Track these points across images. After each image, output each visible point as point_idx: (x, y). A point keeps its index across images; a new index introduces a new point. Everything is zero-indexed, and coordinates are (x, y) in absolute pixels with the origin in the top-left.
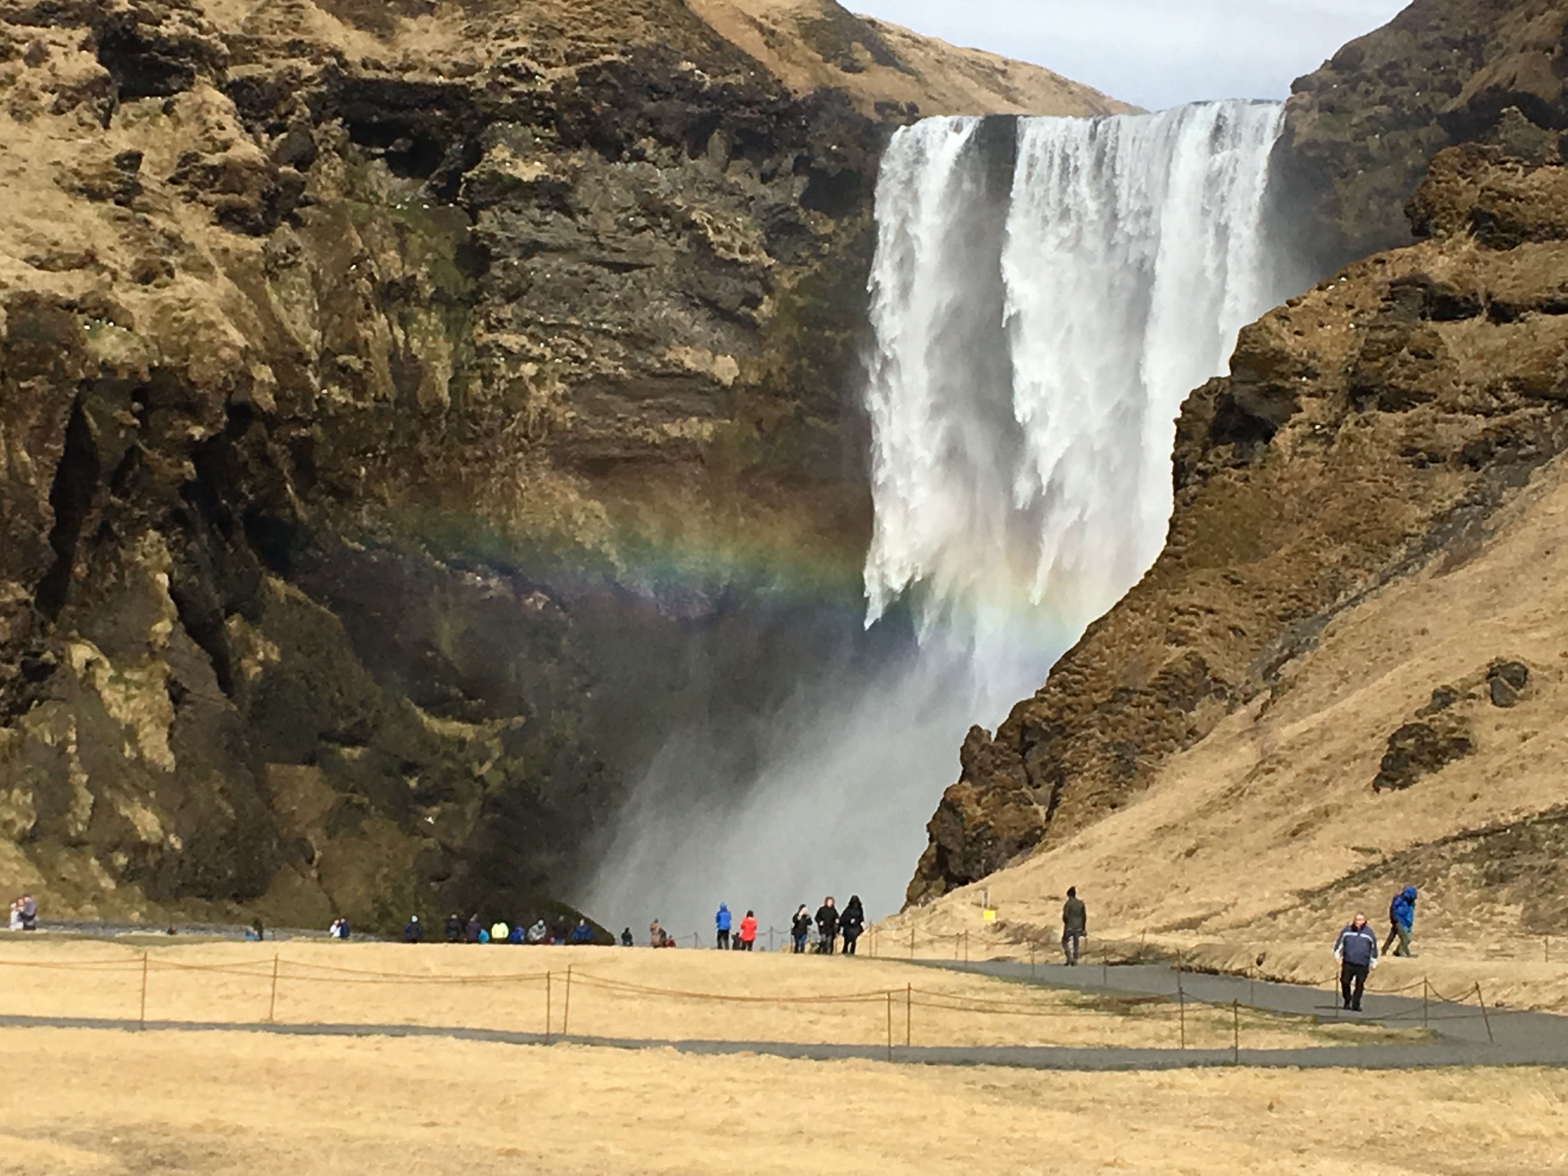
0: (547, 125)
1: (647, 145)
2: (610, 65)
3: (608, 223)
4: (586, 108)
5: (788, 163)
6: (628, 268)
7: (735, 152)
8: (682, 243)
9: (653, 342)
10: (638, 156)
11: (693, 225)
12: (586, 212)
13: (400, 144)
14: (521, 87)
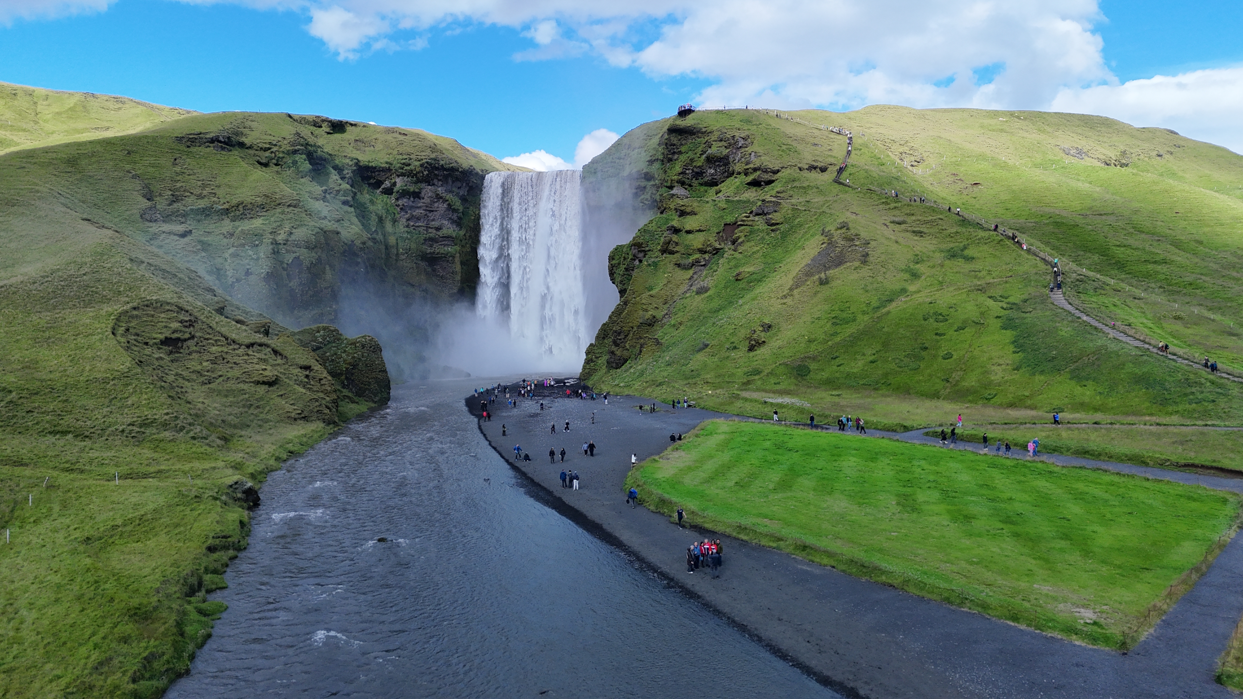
0: (413, 177)
1: (435, 181)
2: (427, 163)
3: (429, 201)
4: (423, 173)
5: (464, 184)
6: (432, 211)
7: (453, 182)
8: (445, 206)
9: (440, 229)
10: (434, 185)
11: (447, 201)
12: (423, 198)
13: (372, 181)
14: (406, 168)
